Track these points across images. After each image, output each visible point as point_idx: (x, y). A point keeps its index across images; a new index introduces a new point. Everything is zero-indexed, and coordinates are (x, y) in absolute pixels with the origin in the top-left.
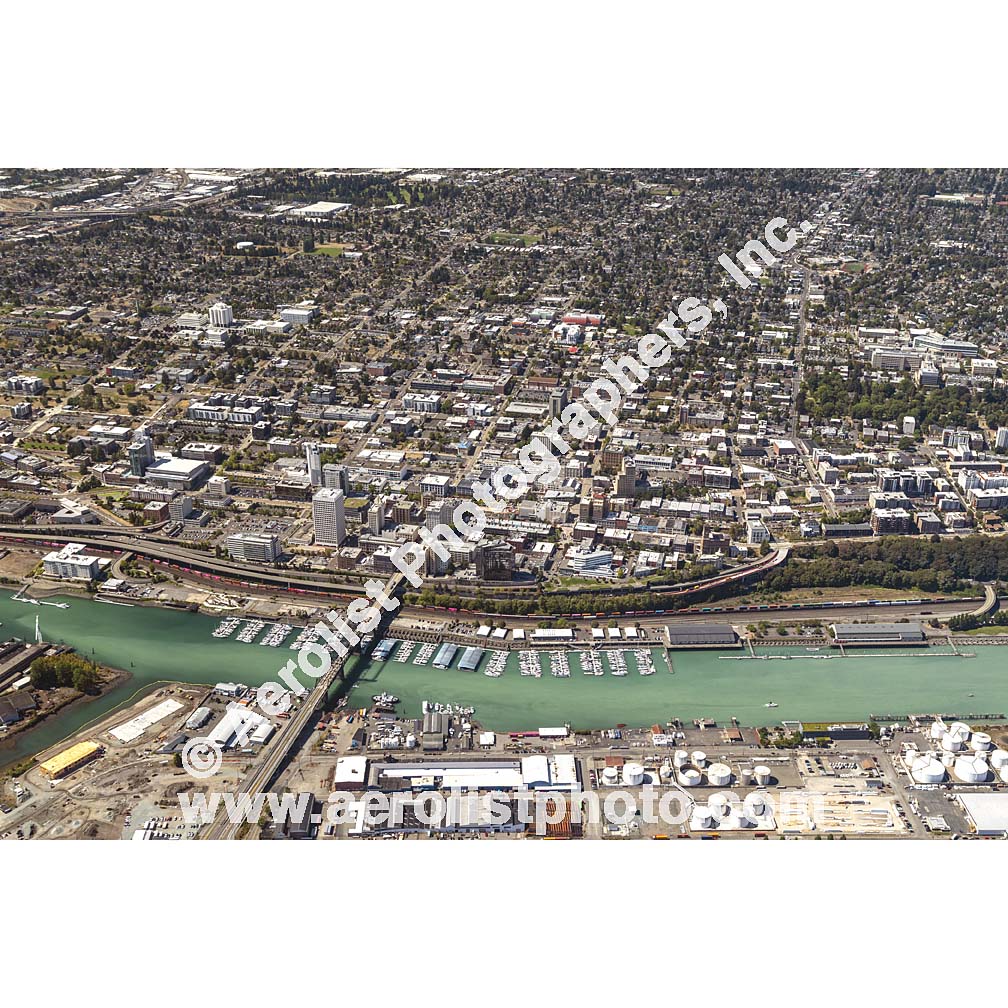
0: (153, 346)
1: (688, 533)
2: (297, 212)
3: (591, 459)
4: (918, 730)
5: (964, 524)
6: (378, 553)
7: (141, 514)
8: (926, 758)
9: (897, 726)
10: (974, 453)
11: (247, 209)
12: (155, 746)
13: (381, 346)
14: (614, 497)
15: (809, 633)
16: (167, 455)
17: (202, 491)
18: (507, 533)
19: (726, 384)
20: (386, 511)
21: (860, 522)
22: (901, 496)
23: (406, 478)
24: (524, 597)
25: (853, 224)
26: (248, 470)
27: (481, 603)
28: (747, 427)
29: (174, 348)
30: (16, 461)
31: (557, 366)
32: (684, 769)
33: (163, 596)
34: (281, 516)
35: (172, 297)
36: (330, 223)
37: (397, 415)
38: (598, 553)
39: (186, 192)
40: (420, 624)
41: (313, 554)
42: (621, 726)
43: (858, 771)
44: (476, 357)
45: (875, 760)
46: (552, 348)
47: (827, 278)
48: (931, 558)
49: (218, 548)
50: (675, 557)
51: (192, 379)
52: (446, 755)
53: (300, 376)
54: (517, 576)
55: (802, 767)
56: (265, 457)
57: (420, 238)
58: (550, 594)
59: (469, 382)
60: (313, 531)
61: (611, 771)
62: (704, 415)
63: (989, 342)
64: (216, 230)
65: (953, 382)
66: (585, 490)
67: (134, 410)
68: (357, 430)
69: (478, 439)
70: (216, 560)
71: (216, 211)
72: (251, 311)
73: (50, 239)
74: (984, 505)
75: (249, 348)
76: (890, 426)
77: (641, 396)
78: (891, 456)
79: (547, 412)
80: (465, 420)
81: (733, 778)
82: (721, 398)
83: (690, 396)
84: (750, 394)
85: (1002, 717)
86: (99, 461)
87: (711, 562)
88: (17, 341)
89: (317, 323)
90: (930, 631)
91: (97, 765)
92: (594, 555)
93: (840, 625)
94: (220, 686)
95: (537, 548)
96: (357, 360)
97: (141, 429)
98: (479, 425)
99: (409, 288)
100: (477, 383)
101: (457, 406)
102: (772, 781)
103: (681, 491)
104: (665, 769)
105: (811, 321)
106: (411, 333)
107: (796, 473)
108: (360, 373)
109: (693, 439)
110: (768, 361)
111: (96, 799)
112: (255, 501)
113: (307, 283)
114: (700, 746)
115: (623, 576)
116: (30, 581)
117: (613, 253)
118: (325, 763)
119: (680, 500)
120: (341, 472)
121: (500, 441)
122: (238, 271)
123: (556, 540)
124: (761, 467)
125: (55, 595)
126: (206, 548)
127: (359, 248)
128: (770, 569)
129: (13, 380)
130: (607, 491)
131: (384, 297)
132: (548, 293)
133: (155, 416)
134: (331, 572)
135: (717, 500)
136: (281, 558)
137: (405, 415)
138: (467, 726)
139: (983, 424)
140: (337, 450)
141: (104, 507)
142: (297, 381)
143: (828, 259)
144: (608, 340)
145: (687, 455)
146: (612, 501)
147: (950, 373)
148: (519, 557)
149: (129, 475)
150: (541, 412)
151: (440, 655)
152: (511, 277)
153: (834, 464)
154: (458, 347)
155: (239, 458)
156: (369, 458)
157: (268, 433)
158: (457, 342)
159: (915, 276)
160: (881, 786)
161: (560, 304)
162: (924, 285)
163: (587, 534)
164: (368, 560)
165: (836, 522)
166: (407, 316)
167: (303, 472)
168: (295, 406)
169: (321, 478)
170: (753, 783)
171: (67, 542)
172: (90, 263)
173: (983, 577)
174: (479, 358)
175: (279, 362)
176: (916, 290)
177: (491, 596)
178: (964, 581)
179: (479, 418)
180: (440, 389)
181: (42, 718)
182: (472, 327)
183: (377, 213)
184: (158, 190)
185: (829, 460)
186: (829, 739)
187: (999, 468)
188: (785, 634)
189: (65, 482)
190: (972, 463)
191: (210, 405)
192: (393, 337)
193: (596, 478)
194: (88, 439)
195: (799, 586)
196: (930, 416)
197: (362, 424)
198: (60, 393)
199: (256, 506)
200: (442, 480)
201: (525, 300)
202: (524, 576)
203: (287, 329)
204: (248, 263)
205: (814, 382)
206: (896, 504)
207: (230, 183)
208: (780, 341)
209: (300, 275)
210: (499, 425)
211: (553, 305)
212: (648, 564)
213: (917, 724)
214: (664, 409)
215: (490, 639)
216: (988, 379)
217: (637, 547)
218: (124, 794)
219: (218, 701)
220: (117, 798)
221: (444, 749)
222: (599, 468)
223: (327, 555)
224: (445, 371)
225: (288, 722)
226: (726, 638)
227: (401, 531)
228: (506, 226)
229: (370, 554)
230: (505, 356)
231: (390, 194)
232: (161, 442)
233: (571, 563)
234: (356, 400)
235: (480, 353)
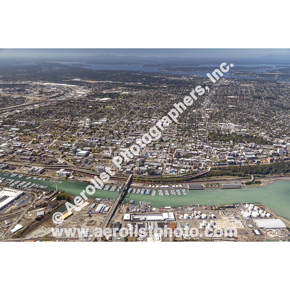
0: (75, 127)
1: (190, 165)
2: (100, 100)
3: (168, 150)
4: (243, 206)
5: (246, 163)
6: (127, 170)
7: (75, 162)
8: (246, 212)
9: (238, 205)
10: (245, 148)
11: (90, 99)
12: (84, 212)
13: (122, 127)
14: (174, 158)
15: (217, 186)
16: (80, 150)
17: (88, 157)
18: (153, 166)
19: (193, 134)
21: (224, 162)
22: (232, 157)
24: (158, 179)
25: (212, 102)
26: (97, 153)
28: (199, 143)
29: (79, 128)
30: (48, 152)
32: (196, 215)
33: (82, 180)
34: (105, 162)
35: (77, 117)
36: (107, 102)
37: (127, 141)
38: (172, 169)
39: (77, 96)
40: (137, 185)
41: (113, 171)
42: (182, 206)
43: (232, 215)
45: (235, 212)
47: (209, 113)
48: (240, 170)
49: (93, 169)
50: (188, 170)
51: (83, 134)
52: (146, 213)
53: (106, 133)
55: (221, 214)
56: (100, 150)
57: (126, 105)
58: (163, 178)
59: (141, 134)
60: (112, 166)
61: (181, 216)
62: (190, 141)
63: (244, 126)
64: (84, 104)
65: (238, 134)
66: (167, 156)
67: (72, 141)
68: (119, 144)
70: (92, 172)
71: (84, 100)
72: (94, 120)
73: (50, 105)
74: (249, 159)
75: (95, 128)
76: (228, 143)
77: (176, 137)
78: (229, 149)
81: (207, 217)
82: (192, 137)
84: (198, 136)
85: (259, 203)
86: (65, 151)
87: (195, 171)
88: (46, 127)
89: (108, 122)
90: (242, 185)
91: (72, 217)
93: (223, 184)
94: (97, 199)
95: (159, 168)
96: (117, 130)
97: (74, 144)
99: (126, 115)
102: (215, 217)
103: (187, 156)
104: (192, 215)
105: (208, 121)
106: (127, 124)
107: (210, 152)
108: (118, 133)
109: (188, 146)
110: (201, 130)
111: (73, 224)
112: (99, 159)
113: (105, 114)
114: (199, 210)
115: (178, 174)
116: (53, 177)
117: (166, 108)
118: (121, 215)
119: (187, 158)
120: (117, 153)
121: (149, 146)
122: (90, 112)
123: (163, 167)
124: (203, 151)
125: (59, 180)
126: (90, 169)
127: (114, 107)
128: (207, 172)
129: (46, 135)
130: (172, 156)
131: (121, 117)
132: (154, 116)
133: (76, 142)
134: (117, 174)
135: (195, 158)
137: (128, 141)
138: (150, 207)
139: (246, 142)
140: (115, 148)
141: (67, 161)
142: (105, 134)
143: (209, 109)
145: (187, 149)
147: (238, 132)
148: (156, 170)
149: (72, 154)
150: (156, 140)
151: (142, 192)
152: (146, 113)
153: (218, 150)
154: (138, 127)
155: (95, 150)
156: (122, 150)
157: (100, 145)
158: (137, 126)
159: (227, 112)
160: (238, 218)
161: (157, 118)
162: (229, 114)
163: (169, 165)
164: (125, 172)
165: (220, 162)
166: (126, 121)
167: (108, 153)
168: (106, 140)
169: (113, 154)
170: (211, 218)
171: (61, 169)
172: (59, 110)
173: (250, 174)
175: (101, 130)
176: (228, 115)
177: (150, 179)
178: (247, 174)
180: (135, 136)
181: (59, 207)
182: (140, 123)
183: (117, 100)
184: (71, 95)
185: (217, 150)
186: (225, 208)
187: (251, 151)
188: (212, 186)
189: (59, 156)
190: (245, 150)
191: (88, 139)
192: (124, 125)
193: (170, 154)
194: (63, 147)
195: (213, 176)
196: (235, 141)
197: (120, 143)
198: (56, 137)
199: (99, 160)
200: (138, 155)
201: (150, 118)
202: (157, 175)
203: (102, 124)
204: (92, 110)
205: (211, 134)
206: (231, 159)
207: (86, 94)
208: (202, 125)
209: (103, 113)
211: (155, 118)
212: (182, 172)
213: (243, 205)
214: (181, 139)
215: (152, 188)
216: (245, 133)
217: (180, 168)
218: (79, 223)
219: (97, 202)
220: (78, 224)
221: (146, 212)
222: (170, 152)
223: (116, 171)
224: (136, 132)
225: (112, 206)
226: (201, 187)
227: (131, 165)
228: (143, 103)
229: (125, 170)
230: (147, 129)
231: (119, 96)
232: (78, 147)
233: (167, 172)
234: (118, 138)
235: (142, 128)
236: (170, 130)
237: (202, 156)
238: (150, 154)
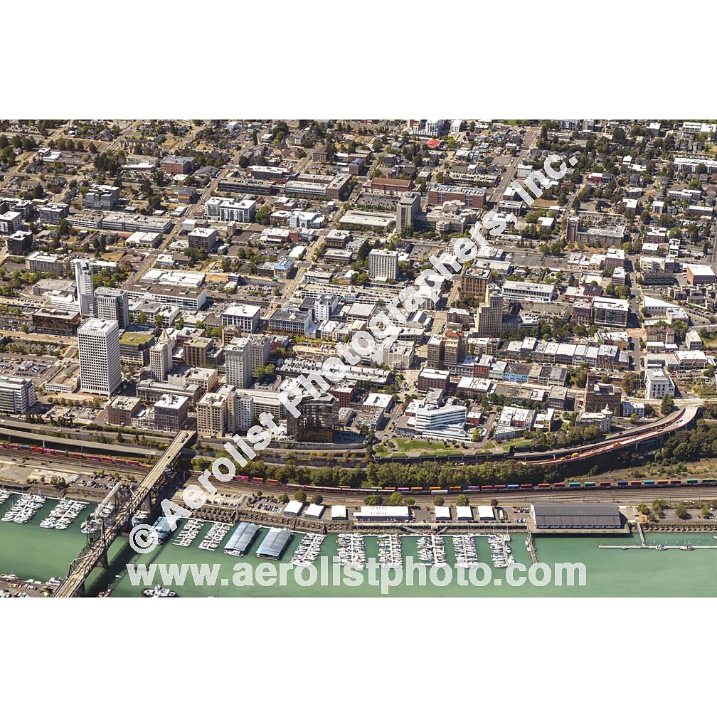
1: (568, 384)
6: (160, 404)
13: (182, 135)
14: (475, 335)
19: (631, 190)
20: (175, 350)
23: (204, 307)
24: (348, 464)
27: (292, 471)
28: (653, 247)
31: (411, 165)
34: (40, 354)
37: (197, 225)
38: (449, 408)
40: (212, 498)
41: (77, 405)
44: (306, 151)
46: (406, 140)
50: (549, 415)
53: (74, 173)
54: (339, 437)
56: (23, 277)
58: (383, 461)
59: (294, 184)
60: (78, 374)
62: (599, 231)
66: (437, 326)
68: (144, 244)
69: (301, 258)
79: (393, 224)
80: (284, 233)
82: (623, 209)
83: (583, 206)
84: (661, 204)
87: (595, 422)
92: (442, 410)
95: (370, 400)
96: (150, 153)
98: (304, 240)
100: (305, 185)
101: (276, 214)
103: (563, 330)
108: (153, 170)
109: (582, 262)
110: (688, 162)
115: (479, 439)
119: (561, 340)
120: (118, 299)
121: (330, 260)
123: (395, 391)
124: (670, 300)
128: (673, 433)
130: (467, 328)
134: (100, 429)
135: (609, 342)
136: (35, 409)
137: (207, 226)
140: (117, 269)
142: (69, 179)
144: (480, 131)
145: (573, 283)
146: (471, 341)
148: (344, 413)
150: (386, 224)
151: (234, 538)
154: (283, 137)
156: (157, 280)
157: (27, 246)
163: (435, 383)
164: (148, 413)
167: (70, 298)
168: (65, 212)
169: (92, 307)
174: (310, 152)
175: (48, 154)
179: (304, 231)
180: (256, 192)
188: (687, 517)
193: (452, 311)
195: (710, 455)
197: (151, 237)
200: (251, 311)
202: (349, 437)
208: (705, 136)
210: (328, 240)
212: (513, 424)
214: (547, 222)
215: (301, 519)
217: (500, 401)
222: (458, 298)
223: (95, 406)
224: (264, 169)
226: (609, 521)
227: (194, 376)
229: (150, 404)
230: (344, 150)
233: (412, 421)
234: (145, 204)
235: (311, 146)
236: (488, 161)
237: (658, 332)
238: (325, 309)
